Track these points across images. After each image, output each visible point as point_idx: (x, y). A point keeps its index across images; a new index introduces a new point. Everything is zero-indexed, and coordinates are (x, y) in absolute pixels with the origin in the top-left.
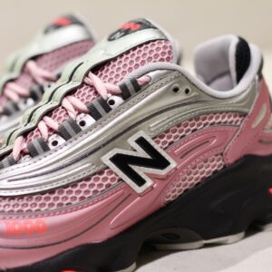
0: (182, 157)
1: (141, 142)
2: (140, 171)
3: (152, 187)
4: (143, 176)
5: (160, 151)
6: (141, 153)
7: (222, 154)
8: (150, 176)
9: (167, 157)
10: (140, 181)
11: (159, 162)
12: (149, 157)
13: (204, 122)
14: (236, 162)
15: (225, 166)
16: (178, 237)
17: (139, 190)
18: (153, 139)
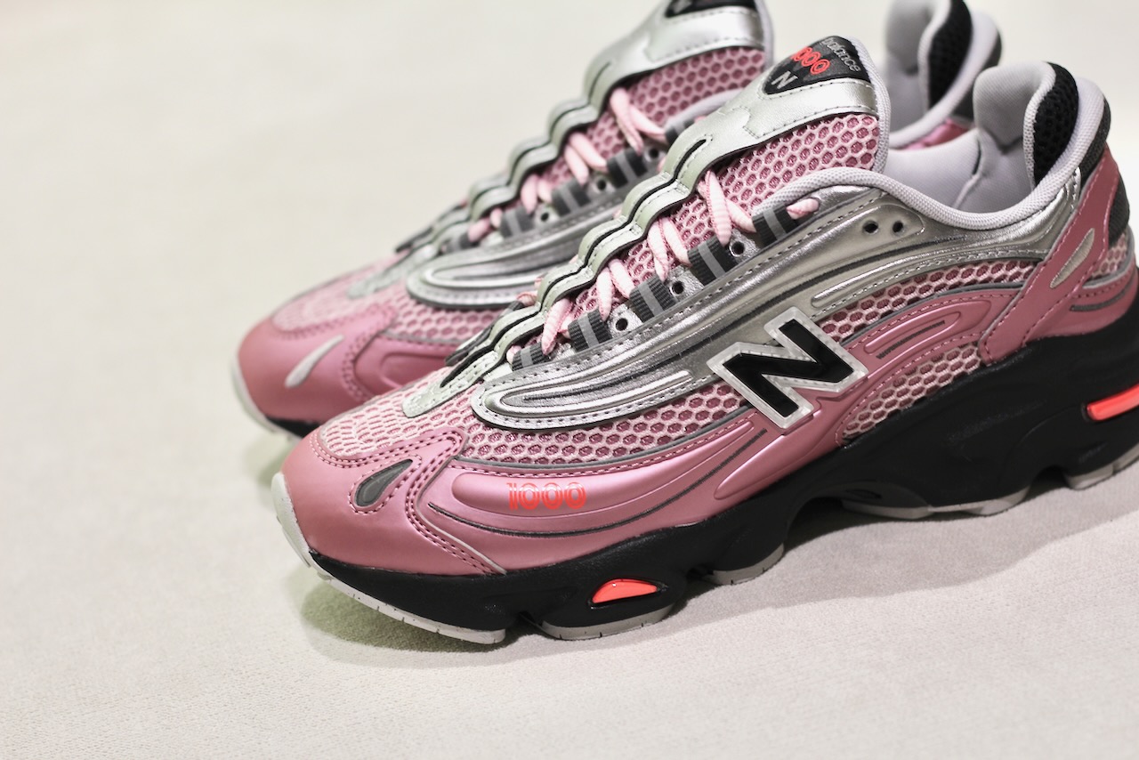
0: (880, 356)
1: (792, 329)
2: (786, 385)
3: (810, 416)
4: (793, 397)
5: (834, 346)
6: (793, 351)
7: (975, 344)
8: (805, 394)
9: (848, 358)
10: (786, 406)
11: (828, 367)
12: (808, 358)
13: (935, 284)
14: (1010, 356)
15: (983, 365)
16: (879, 496)
17: (785, 422)
18: (818, 323)
